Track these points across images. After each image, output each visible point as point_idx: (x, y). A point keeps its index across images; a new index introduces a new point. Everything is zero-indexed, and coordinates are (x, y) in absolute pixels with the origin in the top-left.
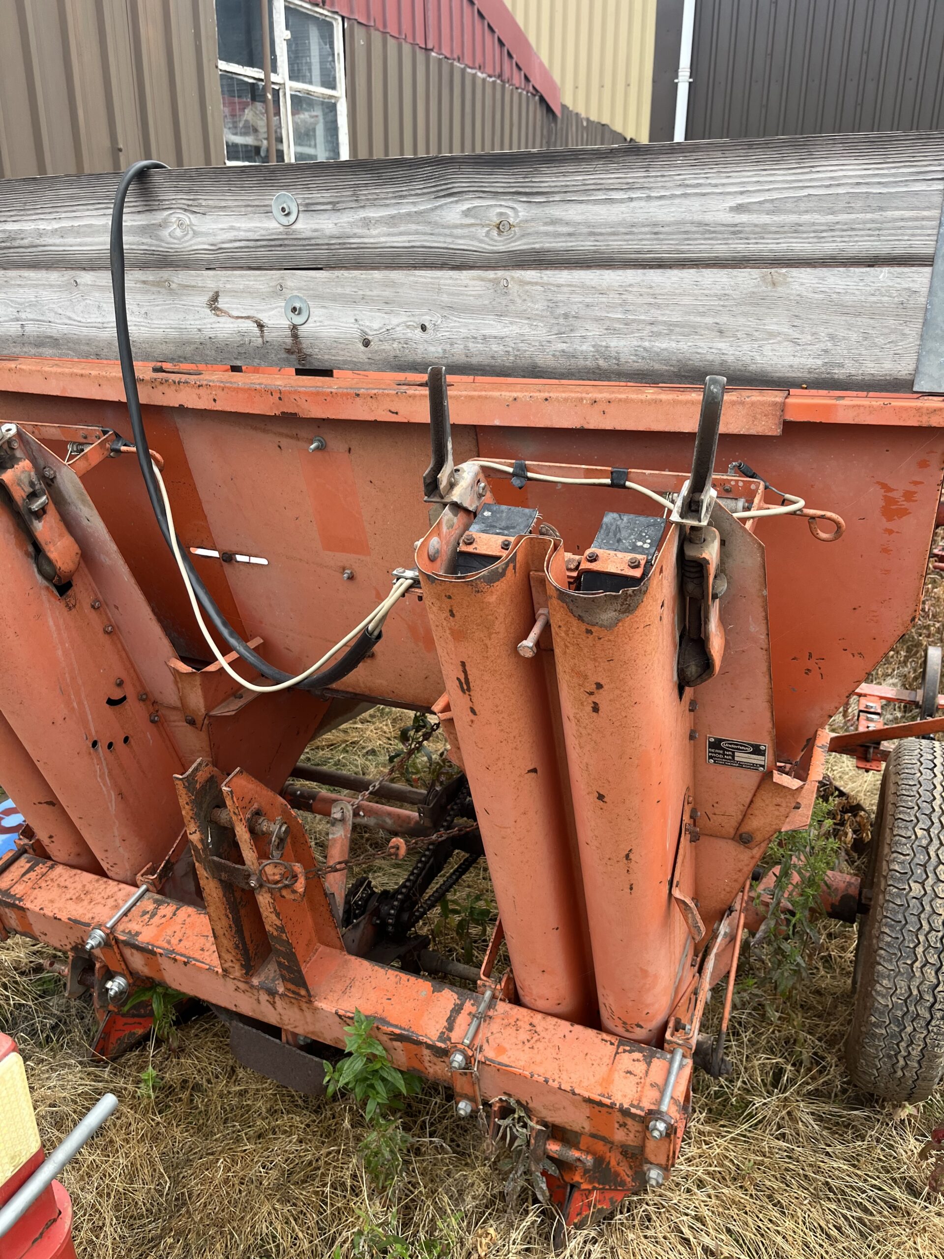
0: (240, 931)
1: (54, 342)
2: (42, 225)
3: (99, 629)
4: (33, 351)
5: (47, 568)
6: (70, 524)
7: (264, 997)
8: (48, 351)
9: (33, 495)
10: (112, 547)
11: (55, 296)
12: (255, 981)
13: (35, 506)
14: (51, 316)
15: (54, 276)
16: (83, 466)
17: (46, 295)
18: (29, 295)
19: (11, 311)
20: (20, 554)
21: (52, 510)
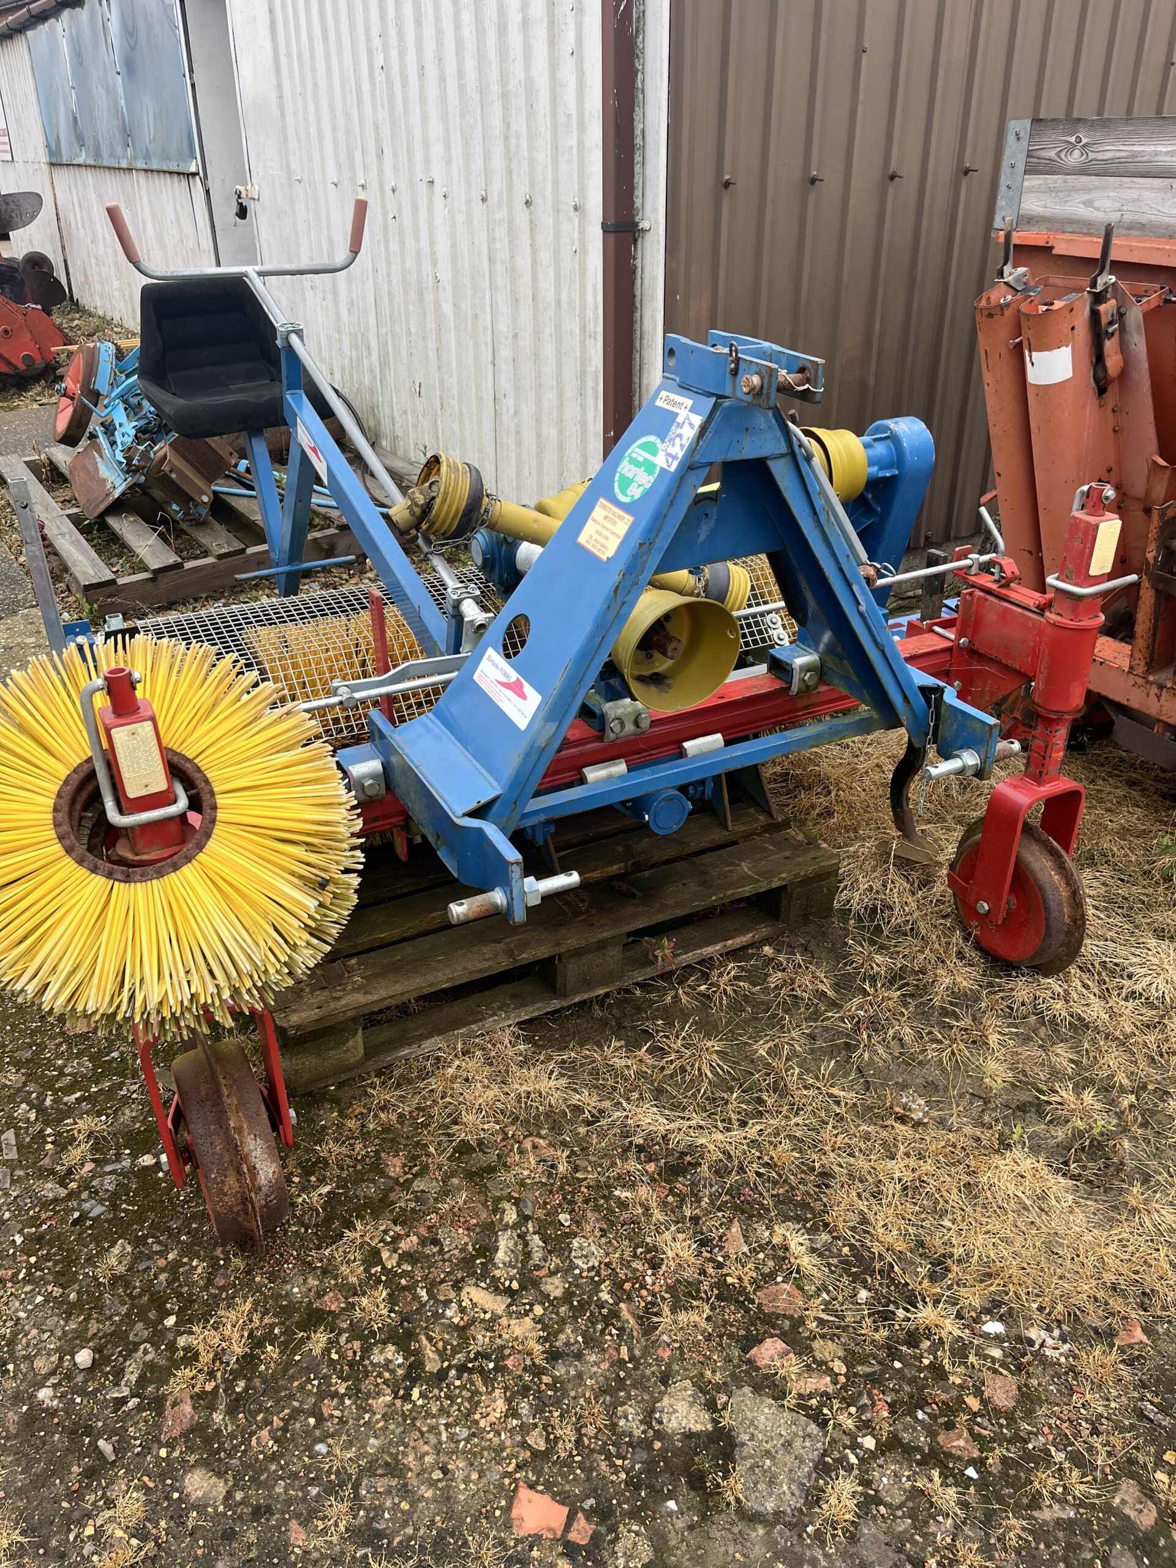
0: (1154, 635)
1: (1142, 226)
2: (1160, 148)
3: (1111, 426)
4: (1124, 232)
5: (1100, 374)
6: (1123, 348)
7: (1154, 690)
8: (1134, 233)
9: (1111, 323)
10: (1145, 365)
11: (1152, 196)
12: (1151, 678)
13: (1110, 330)
14: (1145, 209)
15: (1157, 182)
16: (1146, 308)
17: (1147, 195)
18: (1135, 194)
19: (1117, 205)
20: (1087, 361)
21: (1117, 335)
